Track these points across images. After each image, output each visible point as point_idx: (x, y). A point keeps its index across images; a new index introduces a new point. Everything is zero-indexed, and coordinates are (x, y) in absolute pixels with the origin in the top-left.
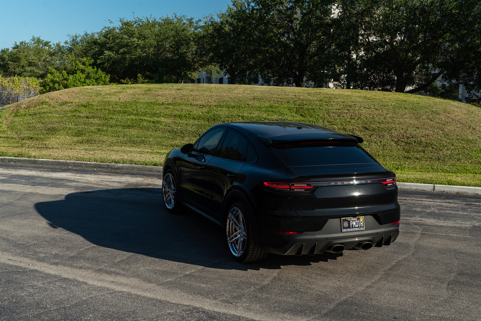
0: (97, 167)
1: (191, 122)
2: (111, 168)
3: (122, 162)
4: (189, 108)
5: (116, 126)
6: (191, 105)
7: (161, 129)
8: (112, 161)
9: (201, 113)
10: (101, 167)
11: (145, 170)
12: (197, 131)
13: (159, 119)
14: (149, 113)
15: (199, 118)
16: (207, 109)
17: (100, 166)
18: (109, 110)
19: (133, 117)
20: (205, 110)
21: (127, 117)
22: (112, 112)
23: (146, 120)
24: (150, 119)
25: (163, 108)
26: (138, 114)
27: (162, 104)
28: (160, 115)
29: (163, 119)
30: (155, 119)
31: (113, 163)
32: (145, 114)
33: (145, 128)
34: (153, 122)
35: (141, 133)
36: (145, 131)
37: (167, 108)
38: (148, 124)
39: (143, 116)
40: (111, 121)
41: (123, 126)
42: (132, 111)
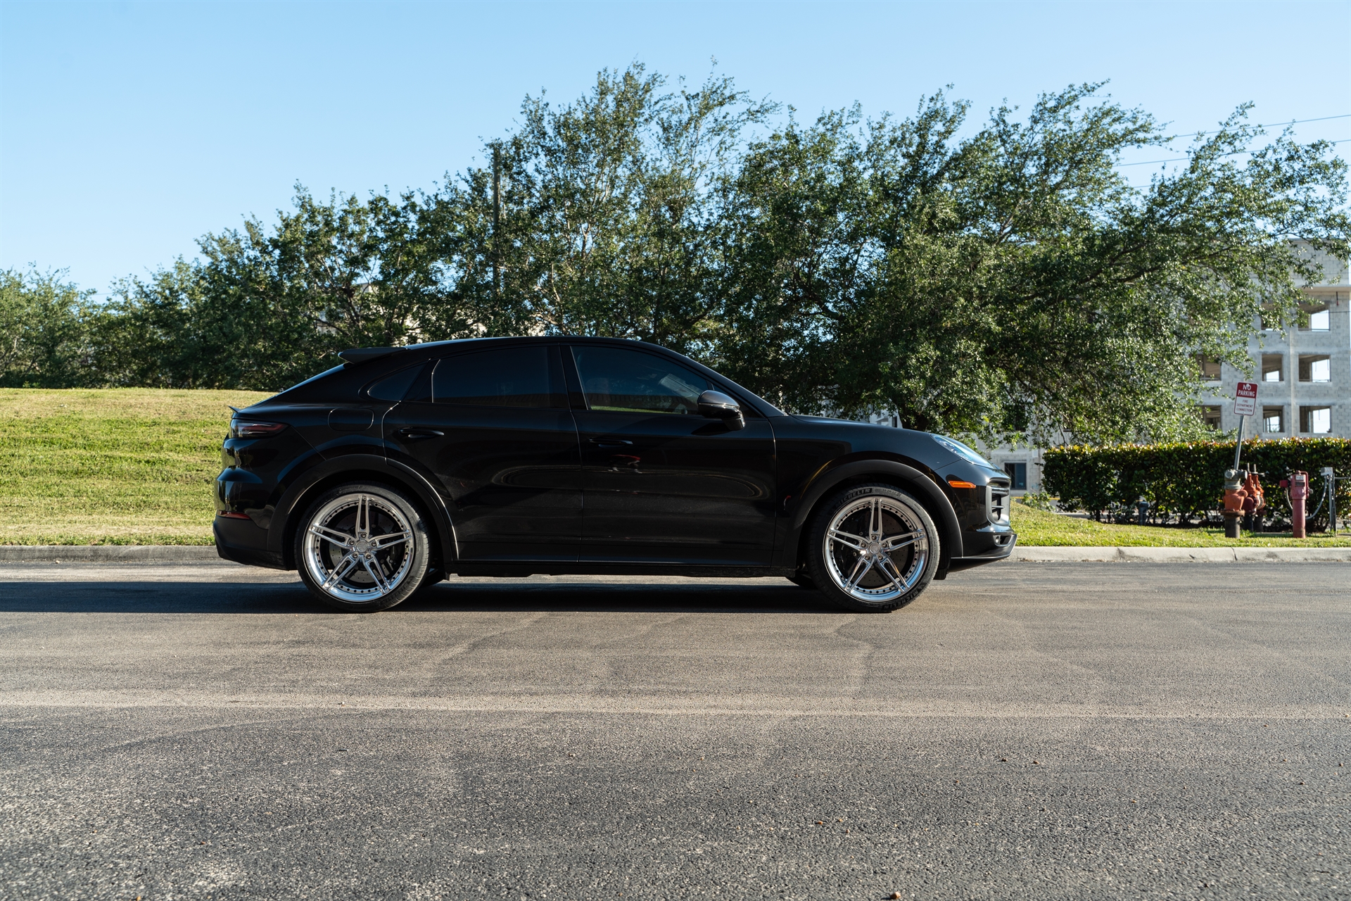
0: (59, 557)
2: (107, 556)
3: (134, 541)
5: (36, 472)
7: (181, 476)
8: (104, 541)
10: (71, 557)
13: (162, 456)
14: (124, 444)
17: (68, 554)
19: (82, 452)
21: (61, 453)
22: (7, 441)
23: (126, 459)
24: (134, 455)
25: (162, 432)
26: (92, 446)
27: (155, 423)
28: (162, 448)
29: (173, 456)
30: (150, 455)
31: (108, 546)
32: (115, 445)
33: (131, 475)
34: (148, 462)
35: (127, 487)
36: (135, 482)
37: (174, 432)
38: (134, 467)
39: (111, 450)
40: (17, 462)
41: (58, 472)
42: (71, 439)
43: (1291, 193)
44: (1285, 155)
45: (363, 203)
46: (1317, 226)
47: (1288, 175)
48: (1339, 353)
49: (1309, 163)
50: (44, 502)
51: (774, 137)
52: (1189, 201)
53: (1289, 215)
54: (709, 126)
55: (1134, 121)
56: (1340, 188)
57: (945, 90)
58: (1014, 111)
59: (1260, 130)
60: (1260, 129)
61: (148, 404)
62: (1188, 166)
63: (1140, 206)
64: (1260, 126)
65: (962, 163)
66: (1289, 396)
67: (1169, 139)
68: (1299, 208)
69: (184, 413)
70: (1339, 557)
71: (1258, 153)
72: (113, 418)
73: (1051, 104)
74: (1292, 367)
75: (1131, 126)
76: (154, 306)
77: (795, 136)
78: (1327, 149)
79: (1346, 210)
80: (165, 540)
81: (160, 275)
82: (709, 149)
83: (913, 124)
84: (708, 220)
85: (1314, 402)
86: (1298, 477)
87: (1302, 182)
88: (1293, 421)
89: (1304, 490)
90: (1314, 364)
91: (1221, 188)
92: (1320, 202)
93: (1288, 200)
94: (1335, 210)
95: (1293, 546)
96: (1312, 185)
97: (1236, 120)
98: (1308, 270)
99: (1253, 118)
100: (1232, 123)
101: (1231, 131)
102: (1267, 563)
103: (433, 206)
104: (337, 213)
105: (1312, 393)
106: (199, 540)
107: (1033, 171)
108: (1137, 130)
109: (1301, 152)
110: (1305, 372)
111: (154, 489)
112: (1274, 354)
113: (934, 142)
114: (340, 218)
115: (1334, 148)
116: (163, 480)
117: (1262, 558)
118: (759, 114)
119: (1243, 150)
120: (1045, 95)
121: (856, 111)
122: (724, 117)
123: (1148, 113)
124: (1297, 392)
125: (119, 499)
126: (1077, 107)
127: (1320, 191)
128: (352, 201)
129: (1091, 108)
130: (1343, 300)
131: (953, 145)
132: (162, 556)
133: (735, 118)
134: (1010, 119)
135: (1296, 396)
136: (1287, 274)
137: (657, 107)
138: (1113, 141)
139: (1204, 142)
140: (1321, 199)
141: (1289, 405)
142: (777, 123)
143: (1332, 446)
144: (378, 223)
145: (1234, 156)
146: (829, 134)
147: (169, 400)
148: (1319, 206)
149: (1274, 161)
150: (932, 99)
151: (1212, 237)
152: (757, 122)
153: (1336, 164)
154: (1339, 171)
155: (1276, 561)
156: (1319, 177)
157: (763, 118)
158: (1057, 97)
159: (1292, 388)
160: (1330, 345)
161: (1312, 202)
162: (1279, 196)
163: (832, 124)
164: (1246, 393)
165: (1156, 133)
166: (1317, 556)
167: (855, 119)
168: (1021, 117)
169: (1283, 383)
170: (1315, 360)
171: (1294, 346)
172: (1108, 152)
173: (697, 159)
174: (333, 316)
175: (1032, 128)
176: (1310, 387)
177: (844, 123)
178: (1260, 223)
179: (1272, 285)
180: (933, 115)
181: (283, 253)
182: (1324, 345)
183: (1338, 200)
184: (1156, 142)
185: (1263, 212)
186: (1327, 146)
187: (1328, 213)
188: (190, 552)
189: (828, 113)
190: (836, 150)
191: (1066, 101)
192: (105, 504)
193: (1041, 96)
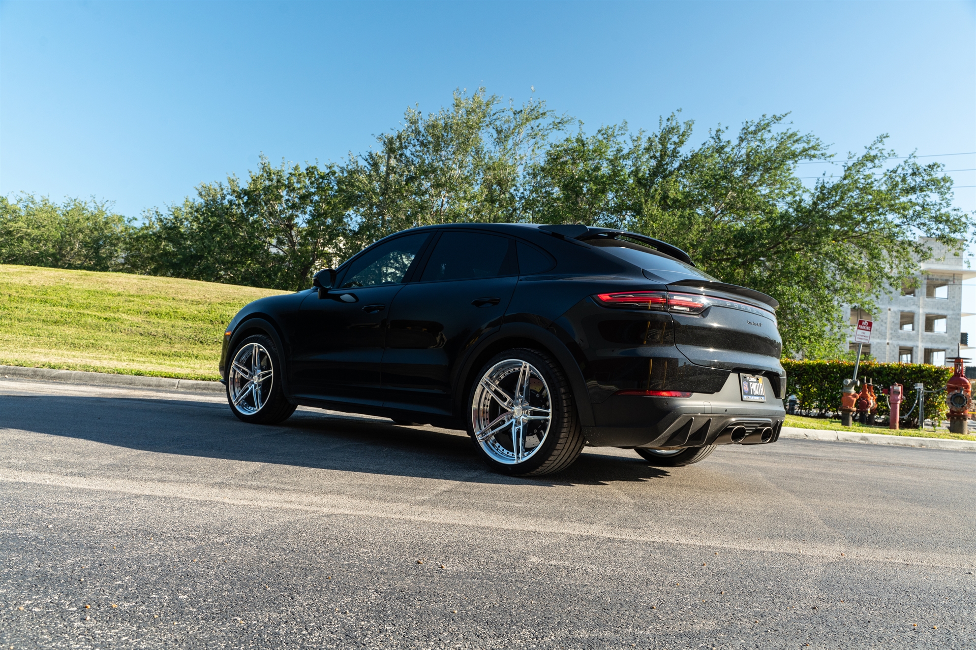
0: (10, 373)
1: (181, 323)
2: (42, 376)
3: (65, 367)
4: (174, 304)
5: (29, 320)
6: (174, 299)
7: (125, 330)
8: (44, 365)
9: (196, 312)
10: (18, 374)
11: (119, 381)
12: (196, 336)
13: (116, 316)
14: (94, 306)
15: (194, 318)
16: (206, 307)
17: (17, 372)
18: (10, 295)
19: (64, 309)
20: (202, 308)
21: (49, 308)
22: (17, 298)
23: (92, 316)
24: (98, 314)
25: (122, 300)
26: (72, 306)
27: (119, 295)
28: (118, 311)
29: (125, 316)
30: (108, 314)
31: (46, 369)
32: (88, 307)
33: (91, 327)
34: (106, 319)
35: (85, 333)
36: (93, 331)
37: (130, 301)
38: (96, 321)
39: (84, 309)
40: (17, 312)
41: (43, 321)
42: (59, 301)
43: (913, 197)
44: (910, 171)
45: (303, 170)
46: (929, 221)
47: (912, 185)
48: (954, 314)
49: (926, 178)
50: (25, 339)
51: (567, 140)
52: (842, 199)
53: (911, 212)
54: (528, 132)
55: (808, 142)
56: (947, 196)
57: (676, 113)
58: (726, 131)
59: (893, 154)
60: (892, 152)
61: (120, 282)
62: (842, 174)
63: (808, 200)
64: (892, 150)
65: (691, 164)
66: (918, 341)
67: (830, 156)
68: (918, 208)
69: (141, 289)
70: (913, 444)
71: (891, 169)
72: (92, 289)
73: (752, 129)
74: (921, 322)
75: (807, 147)
76: (165, 227)
77: (582, 141)
78: (939, 169)
79: (950, 212)
80: (86, 368)
81: (172, 208)
82: (527, 146)
83: (656, 136)
84: (522, 193)
85: (935, 346)
86: (895, 388)
87: (921, 190)
88: (919, 358)
89: (899, 397)
90: (936, 321)
91: (864, 190)
92: (932, 205)
93: (910, 201)
94: (943, 211)
95: (881, 433)
96: (928, 193)
97: (876, 146)
98: (922, 251)
99: (888, 146)
100: (874, 148)
101: (873, 153)
102: (860, 444)
103: (345, 174)
104: (285, 175)
105: (932, 340)
106: (109, 370)
107: (740, 173)
108: (809, 148)
109: (921, 170)
110: (929, 326)
111: (103, 336)
112: (909, 312)
113: (672, 149)
114: (288, 178)
115: (944, 168)
116: (112, 331)
117: (857, 440)
118: (560, 125)
119: (881, 166)
120: (747, 122)
121: (624, 127)
122: (538, 126)
123: (817, 137)
124: (923, 338)
125: (76, 341)
126: (769, 131)
127: (933, 197)
128: (296, 168)
129: (779, 133)
130: (958, 280)
131: (685, 151)
132: (80, 378)
133: (545, 127)
134: (724, 137)
135: (922, 342)
136: (908, 252)
137: (495, 117)
138: (794, 156)
139: (855, 160)
140: (934, 203)
141: (917, 347)
142: (572, 132)
143: (926, 370)
144: (312, 183)
145: (874, 170)
146: (604, 141)
147: (135, 281)
148: (932, 207)
149: (902, 175)
150: (668, 120)
151: (857, 224)
152: (559, 130)
153: (944, 180)
154: (948, 184)
155: (867, 443)
156: (933, 187)
157: (563, 128)
158: (756, 124)
159: (920, 336)
160: (948, 309)
161: (928, 204)
162: (903, 199)
163: (607, 134)
164: (864, 327)
165: (823, 151)
166: (897, 442)
167: (623, 132)
168: (731, 136)
169: (914, 332)
170: (937, 319)
171: (923, 308)
172: (790, 162)
173: (518, 152)
174: (280, 242)
175: (739, 145)
176: (932, 336)
177: (615, 134)
178: (890, 217)
179: (897, 259)
180: (671, 130)
181: (249, 198)
182: (943, 308)
183: (945, 205)
184: (823, 157)
185: (892, 209)
186: (938, 167)
187: (938, 213)
188: (100, 377)
189: (605, 127)
190: (609, 152)
191: (762, 127)
192: (66, 343)
193: (745, 123)
